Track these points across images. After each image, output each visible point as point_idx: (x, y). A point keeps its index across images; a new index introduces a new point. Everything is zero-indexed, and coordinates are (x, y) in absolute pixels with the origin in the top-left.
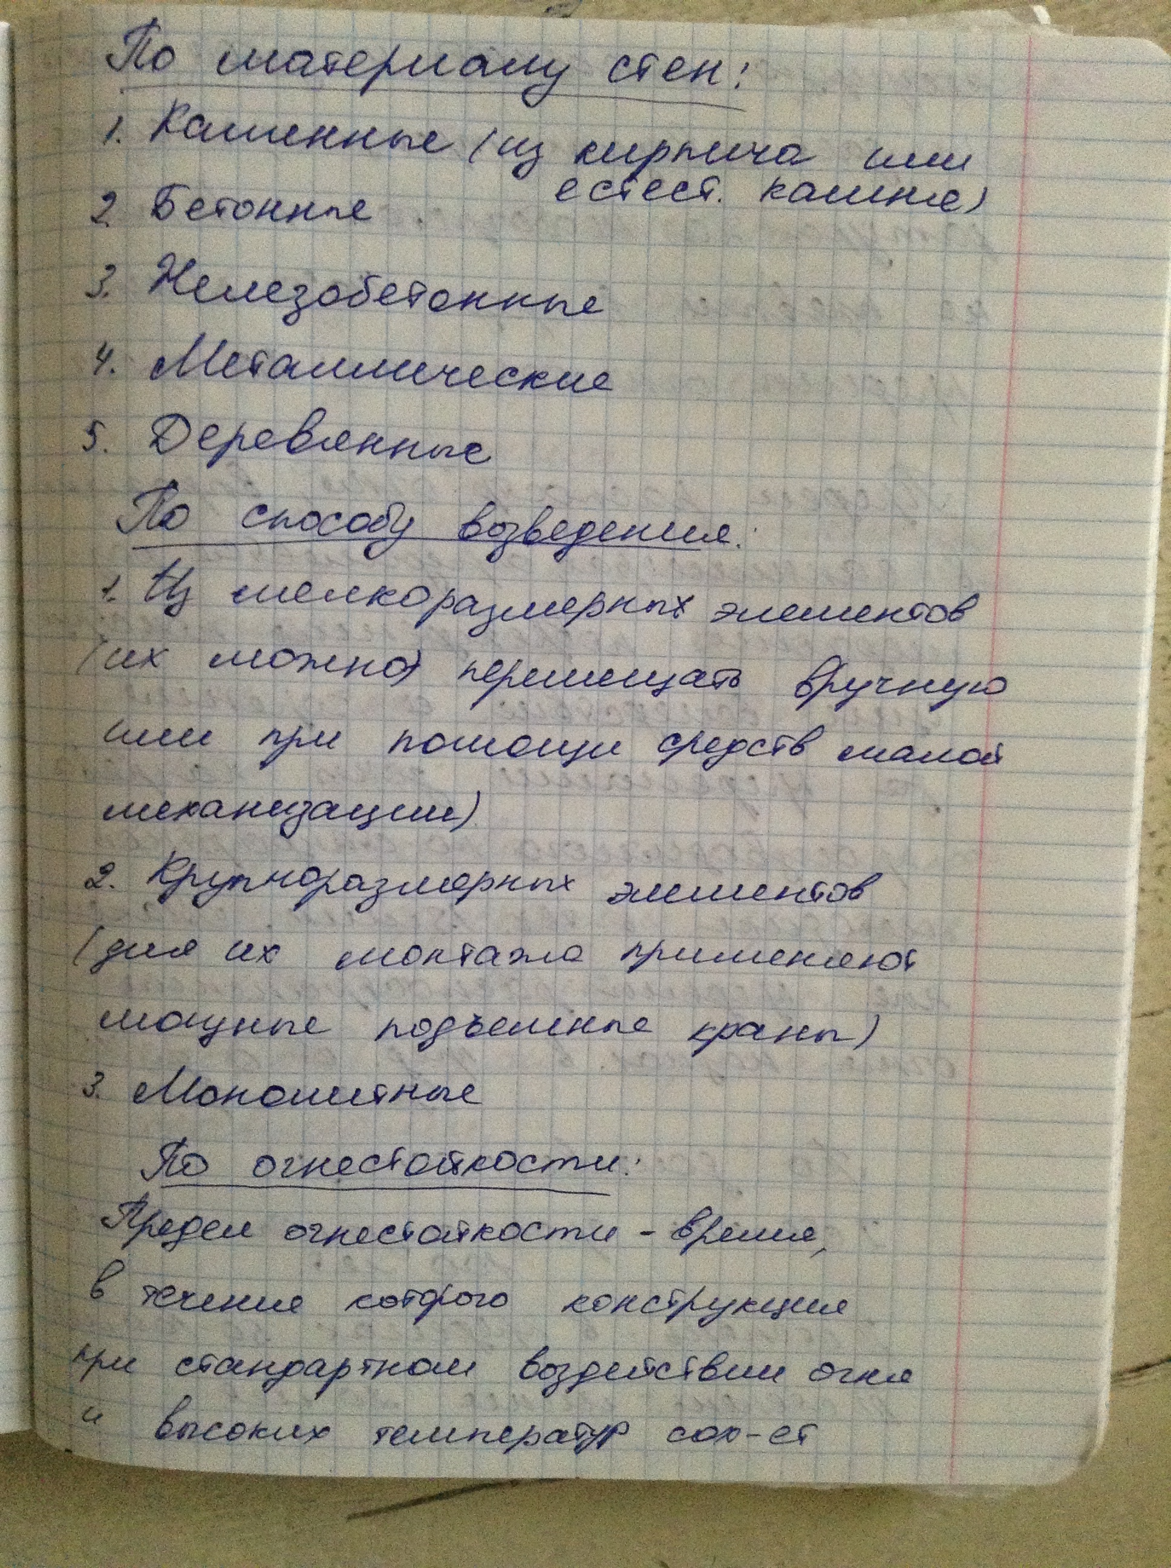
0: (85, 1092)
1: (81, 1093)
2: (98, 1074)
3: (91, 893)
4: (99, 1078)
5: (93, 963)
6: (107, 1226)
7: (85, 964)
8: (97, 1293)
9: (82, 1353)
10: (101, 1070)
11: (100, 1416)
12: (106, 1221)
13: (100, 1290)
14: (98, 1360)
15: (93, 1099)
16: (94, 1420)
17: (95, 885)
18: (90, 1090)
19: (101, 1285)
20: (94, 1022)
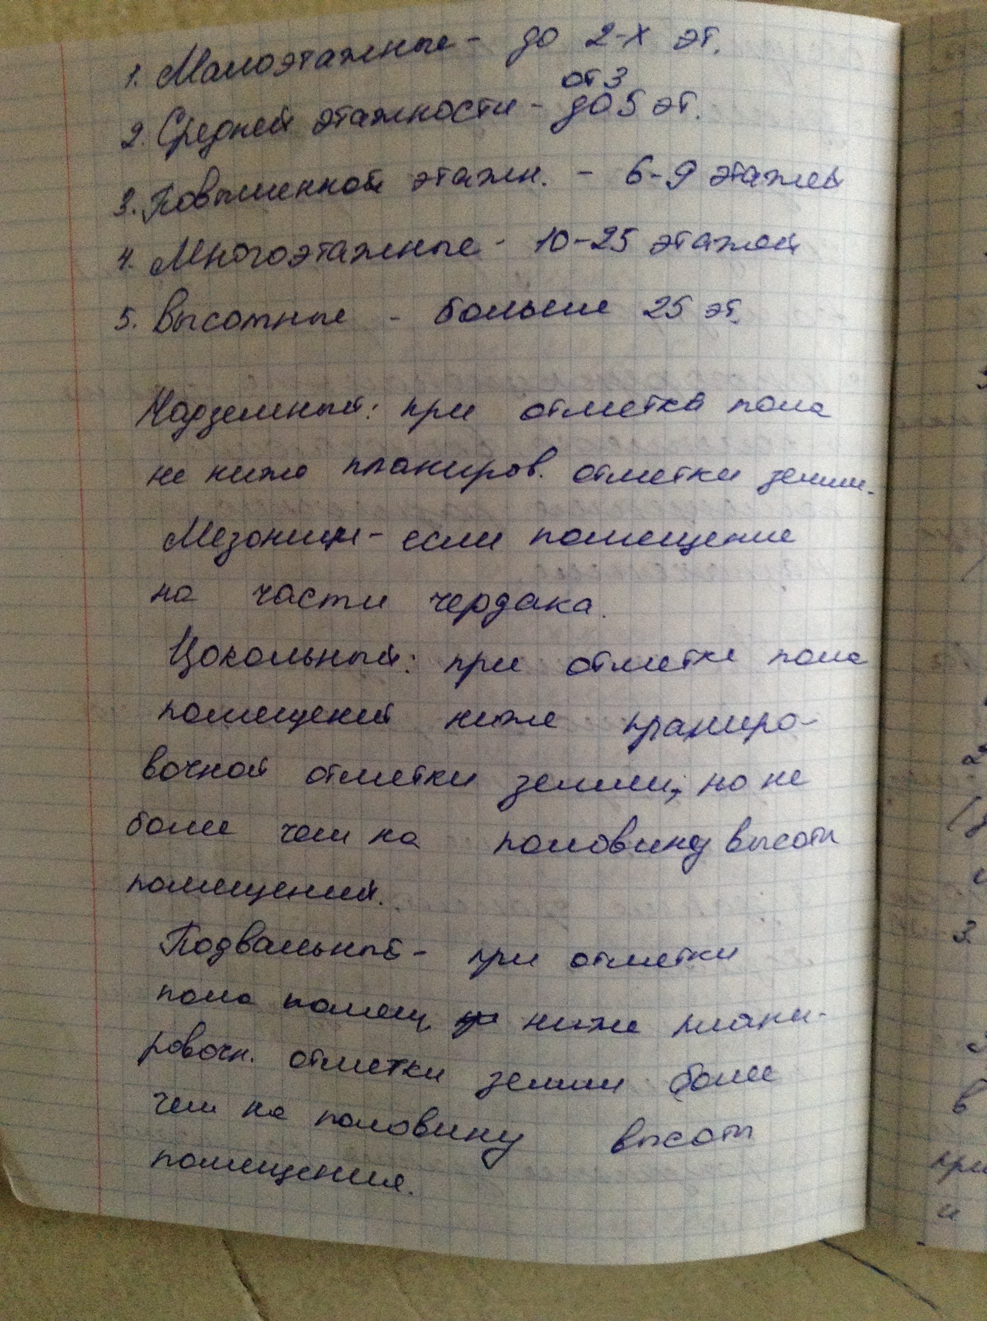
0: (955, 938)
1: (952, 939)
2: (971, 922)
3: (969, 769)
4: (972, 925)
5: (970, 828)
6: (972, 1050)
7: (960, 830)
8: (959, 1107)
9: (941, 1160)
10: (974, 918)
11: (957, 1211)
12: (973, 1048)
13: (964, 1106)
14: (957, 1165)
15: (965, 943)
16: (951, 1217)
17: (973, 761)
18: (961, 935)
19: (965, 1102)
20: (967, 877)
